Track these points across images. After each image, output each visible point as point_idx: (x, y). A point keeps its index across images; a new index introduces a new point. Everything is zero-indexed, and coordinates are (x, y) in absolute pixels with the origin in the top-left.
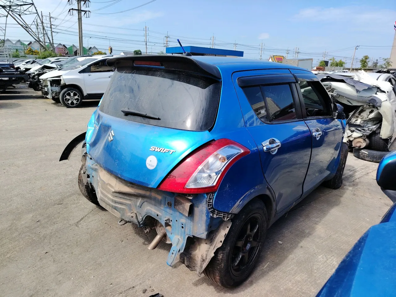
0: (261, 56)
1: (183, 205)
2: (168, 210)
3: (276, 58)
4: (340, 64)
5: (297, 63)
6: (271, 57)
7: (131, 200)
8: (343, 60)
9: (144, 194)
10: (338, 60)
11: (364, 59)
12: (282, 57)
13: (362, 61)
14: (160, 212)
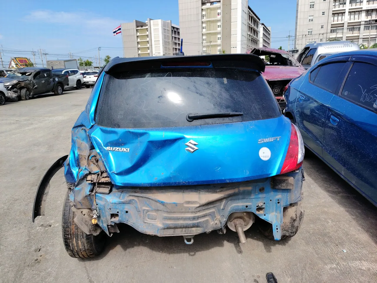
0: (1, 58)
1: (286, 182)
2: (261, 196)
3: (19, 60)
4: (88, 63)
5: (63, 64)
6: (13, 59)
7: (215, 207)
8: (90, 60)
9: (234, 193)
10: (84, 60)
11: (106, 58)
12: (26, 59)
13: (106, 60)
14: (249, 203)
